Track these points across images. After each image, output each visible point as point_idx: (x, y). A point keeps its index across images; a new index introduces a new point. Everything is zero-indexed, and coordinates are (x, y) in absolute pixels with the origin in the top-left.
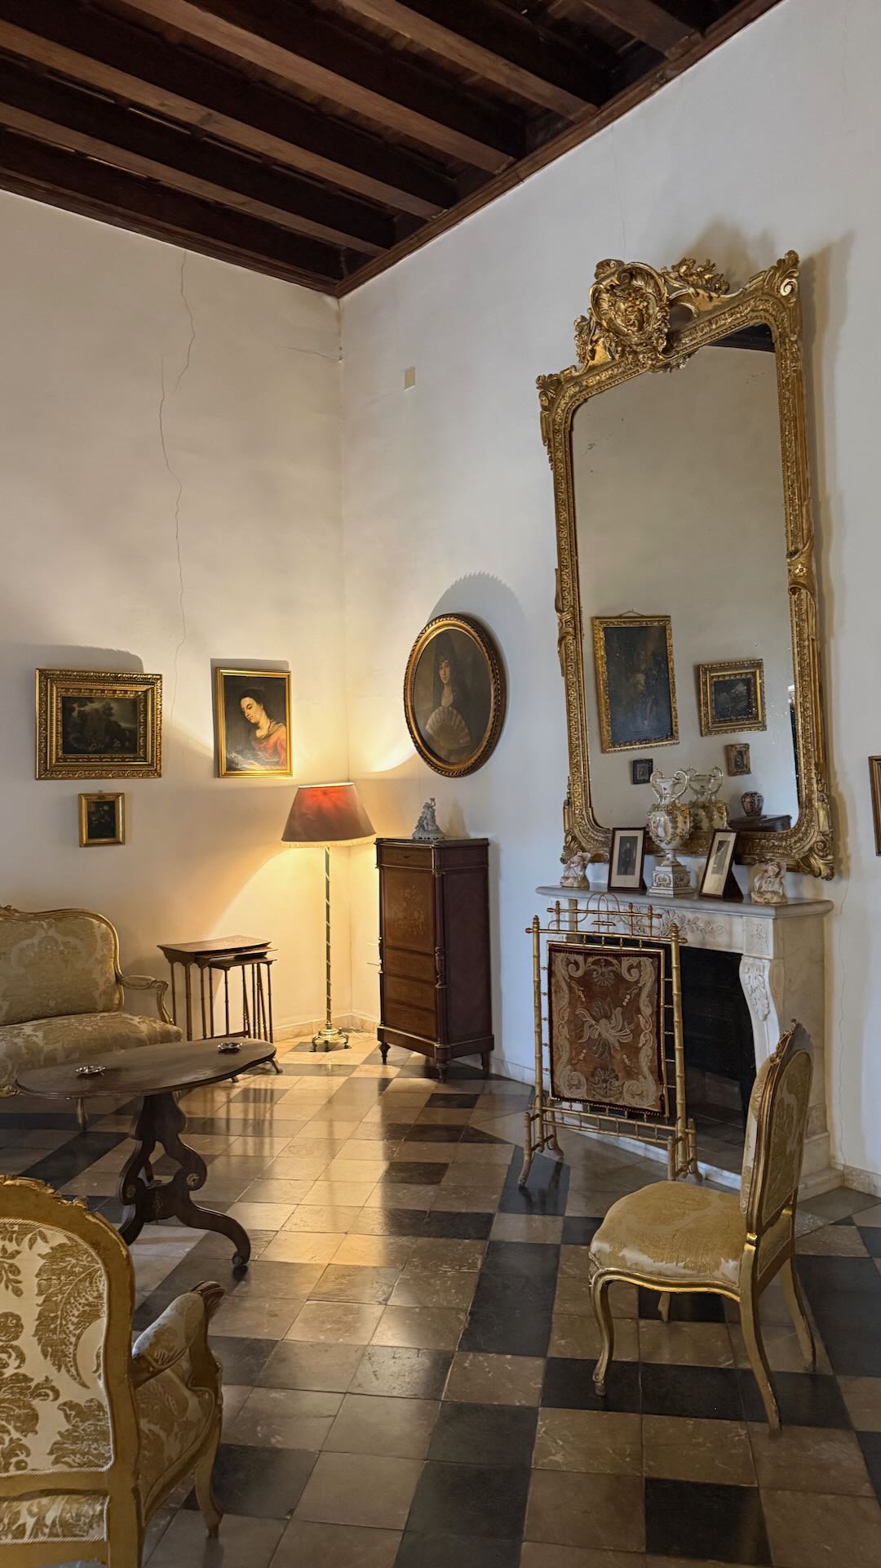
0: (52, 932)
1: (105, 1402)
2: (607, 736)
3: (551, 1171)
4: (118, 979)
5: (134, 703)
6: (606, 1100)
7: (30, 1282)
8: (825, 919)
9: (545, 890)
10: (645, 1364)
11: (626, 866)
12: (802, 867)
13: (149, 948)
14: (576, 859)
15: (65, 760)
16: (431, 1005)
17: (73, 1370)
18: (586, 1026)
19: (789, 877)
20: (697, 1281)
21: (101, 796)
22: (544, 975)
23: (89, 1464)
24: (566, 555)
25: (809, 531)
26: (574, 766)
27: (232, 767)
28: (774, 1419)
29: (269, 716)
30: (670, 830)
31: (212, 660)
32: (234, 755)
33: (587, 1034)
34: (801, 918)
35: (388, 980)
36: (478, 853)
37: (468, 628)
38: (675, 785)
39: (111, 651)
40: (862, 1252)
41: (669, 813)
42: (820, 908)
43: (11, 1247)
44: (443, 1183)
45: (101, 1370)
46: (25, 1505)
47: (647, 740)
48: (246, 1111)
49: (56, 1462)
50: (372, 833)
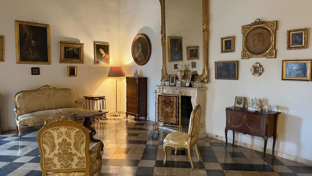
0: (63, 92)
1: (85, 157)
2: (170, 60)
3: (157, 135)
4: (76, 102)
5: (78, 49)
6: (167, 122)
7: (73, 137)
8: (206, 91)
9: (158, 86)
10: (172, 161)
11: (172, 82)
12: (202, 81)
13: (82, 96)
14: (163, 80)
15: (65, 59)
16: (136, 107)
17: (79, 151)
18: (164, 109)
19: (200, 83)
20: (181, 145)
21: (72, 67)
22: (157, 100)
23: (82, 167)
24: (163, 23)
25: (207, 20)
26: (164, 63)
27: (98, 62)
28: (193, 167)
29: (105, 53)
30: (180, 75)
31: (94, 41)
32: (98, 60)
33: (164, 110)
34: (202, 90)
35: (128, 103)
36: (146, 79)
37: (144, 37)
38: (181, 67)
39: (74, 38)
40: (209, 145)
41: (180, 72)
42: (205, 88)
43: (70, 131)
44: (138, 136)
45: (84, 152)
46: (71, 174)
47: (177, 60)
48: (100, 126)
49: (77, 166)
50: (125, 76)
